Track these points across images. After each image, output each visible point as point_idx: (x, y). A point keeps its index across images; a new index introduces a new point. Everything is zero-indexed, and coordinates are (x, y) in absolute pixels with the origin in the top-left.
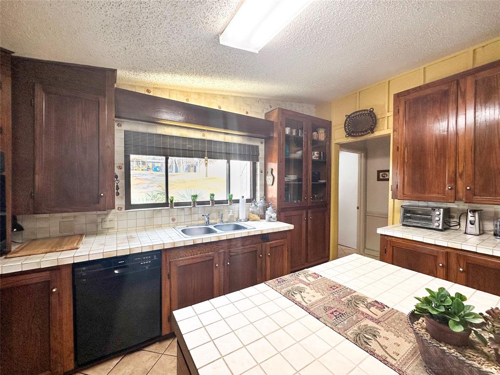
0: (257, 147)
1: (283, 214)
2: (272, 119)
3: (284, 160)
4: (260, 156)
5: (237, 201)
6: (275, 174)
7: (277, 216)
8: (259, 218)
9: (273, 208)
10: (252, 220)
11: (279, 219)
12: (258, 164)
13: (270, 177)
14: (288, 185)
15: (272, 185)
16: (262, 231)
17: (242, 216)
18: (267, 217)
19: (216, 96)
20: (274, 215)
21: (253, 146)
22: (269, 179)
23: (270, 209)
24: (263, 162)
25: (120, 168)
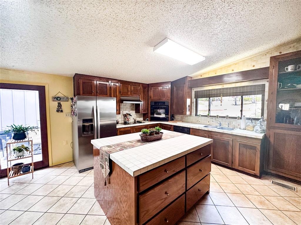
0: (264, 85)
17: (243, 127)
23: (259, 125)
25: (193, 103)
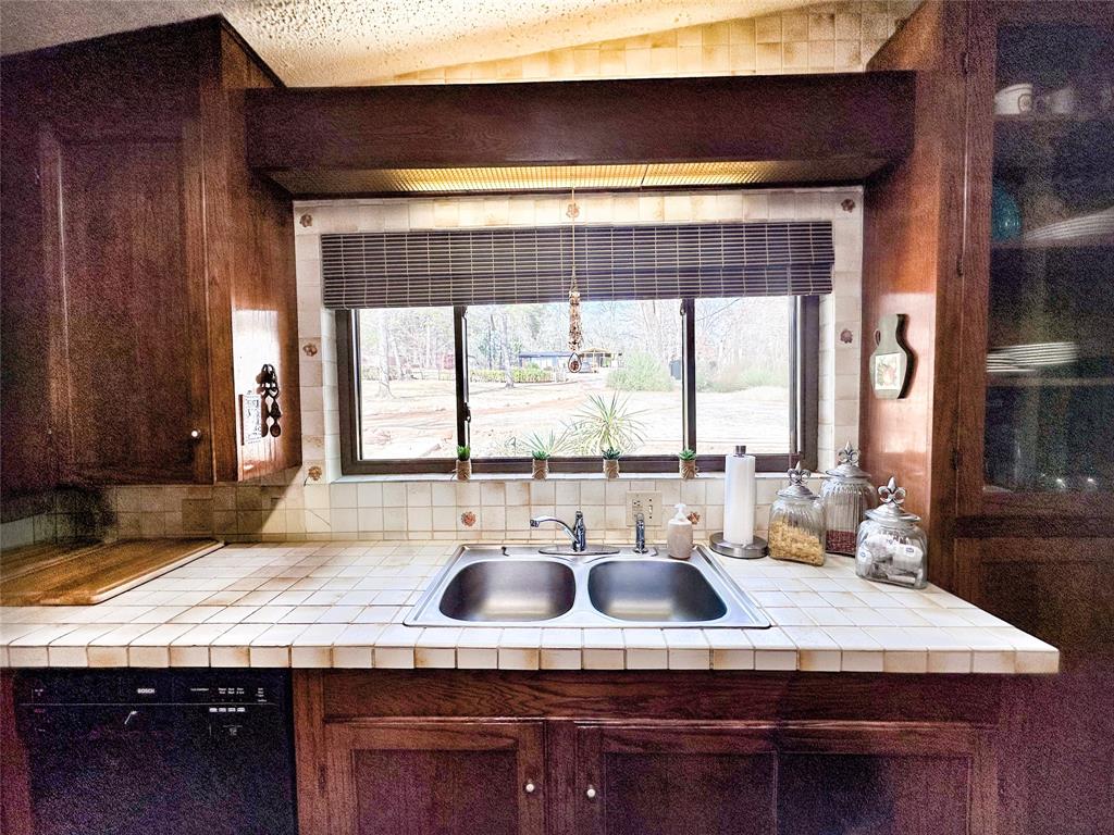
0: (824, 230)
1: (966, 551)
2: (906, 63)
3: (985, 263)
4: (838, 266)
5: (717, 464)
6: (923, 338)
7: (928, 561)
8: (818, 550)
9: (902, 513)
10: (782, 554)
11: (941, 573)
12: (830, 304)
13: (887, 359)
14: (1005, 394)
15: (904, 394)
16: (800, 654)
17: (738, 531)
18: (864, 555)
19: (623, 49)
20: (911, 554)
21: (799, 228)
22: (888, 366)
23: (884, 513)
24: (856, 290)
25: (312, 351)
